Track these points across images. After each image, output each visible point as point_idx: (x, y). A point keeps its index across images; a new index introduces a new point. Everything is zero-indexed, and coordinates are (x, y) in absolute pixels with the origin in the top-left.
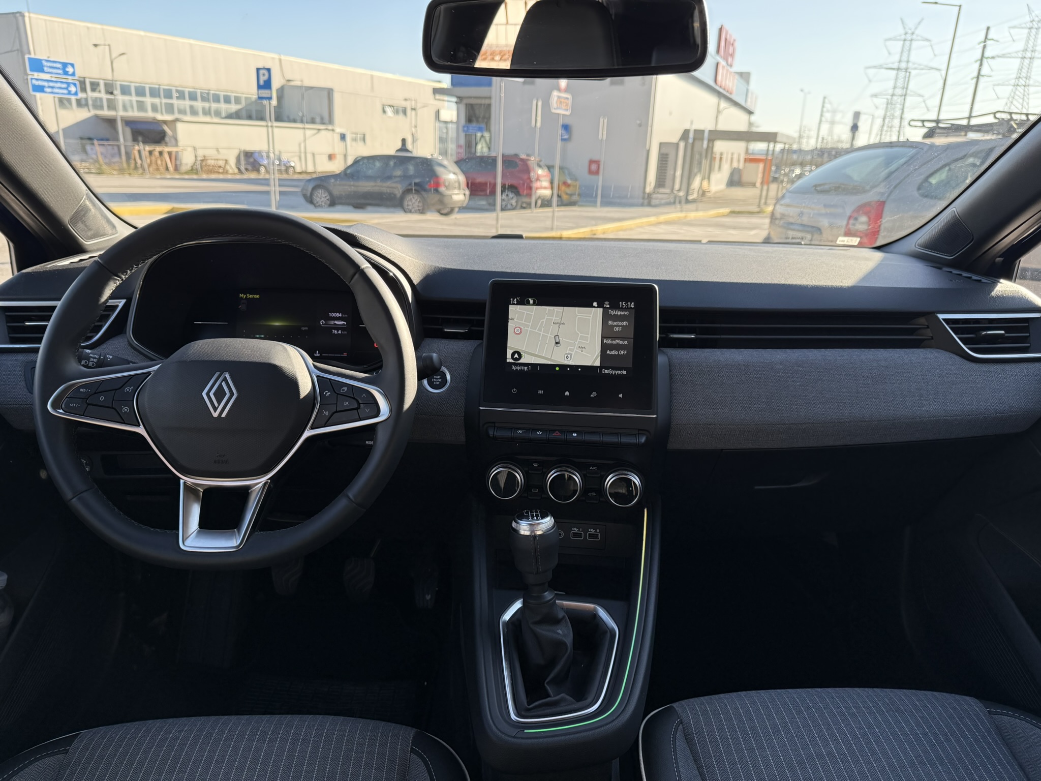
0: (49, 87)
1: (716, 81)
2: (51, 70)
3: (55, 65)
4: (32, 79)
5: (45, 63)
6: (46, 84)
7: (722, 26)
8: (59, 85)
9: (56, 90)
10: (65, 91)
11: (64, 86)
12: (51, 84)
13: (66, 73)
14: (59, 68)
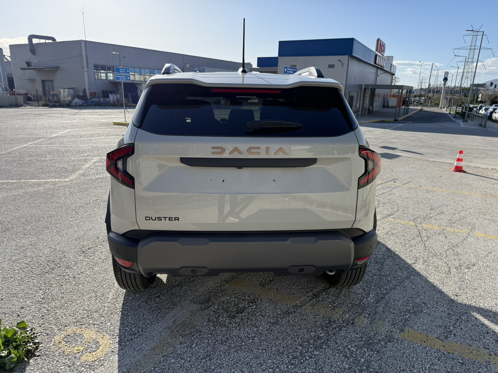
0: (121, 78)
1: (375, 63)
2: (122, 72)
4: (116, 75)
5: (120, 69)
7: (379, 39)
8: (124, 77)
10: (126, 79)
11: (126, 77)
13: (127, 72)
14: (124, 71)
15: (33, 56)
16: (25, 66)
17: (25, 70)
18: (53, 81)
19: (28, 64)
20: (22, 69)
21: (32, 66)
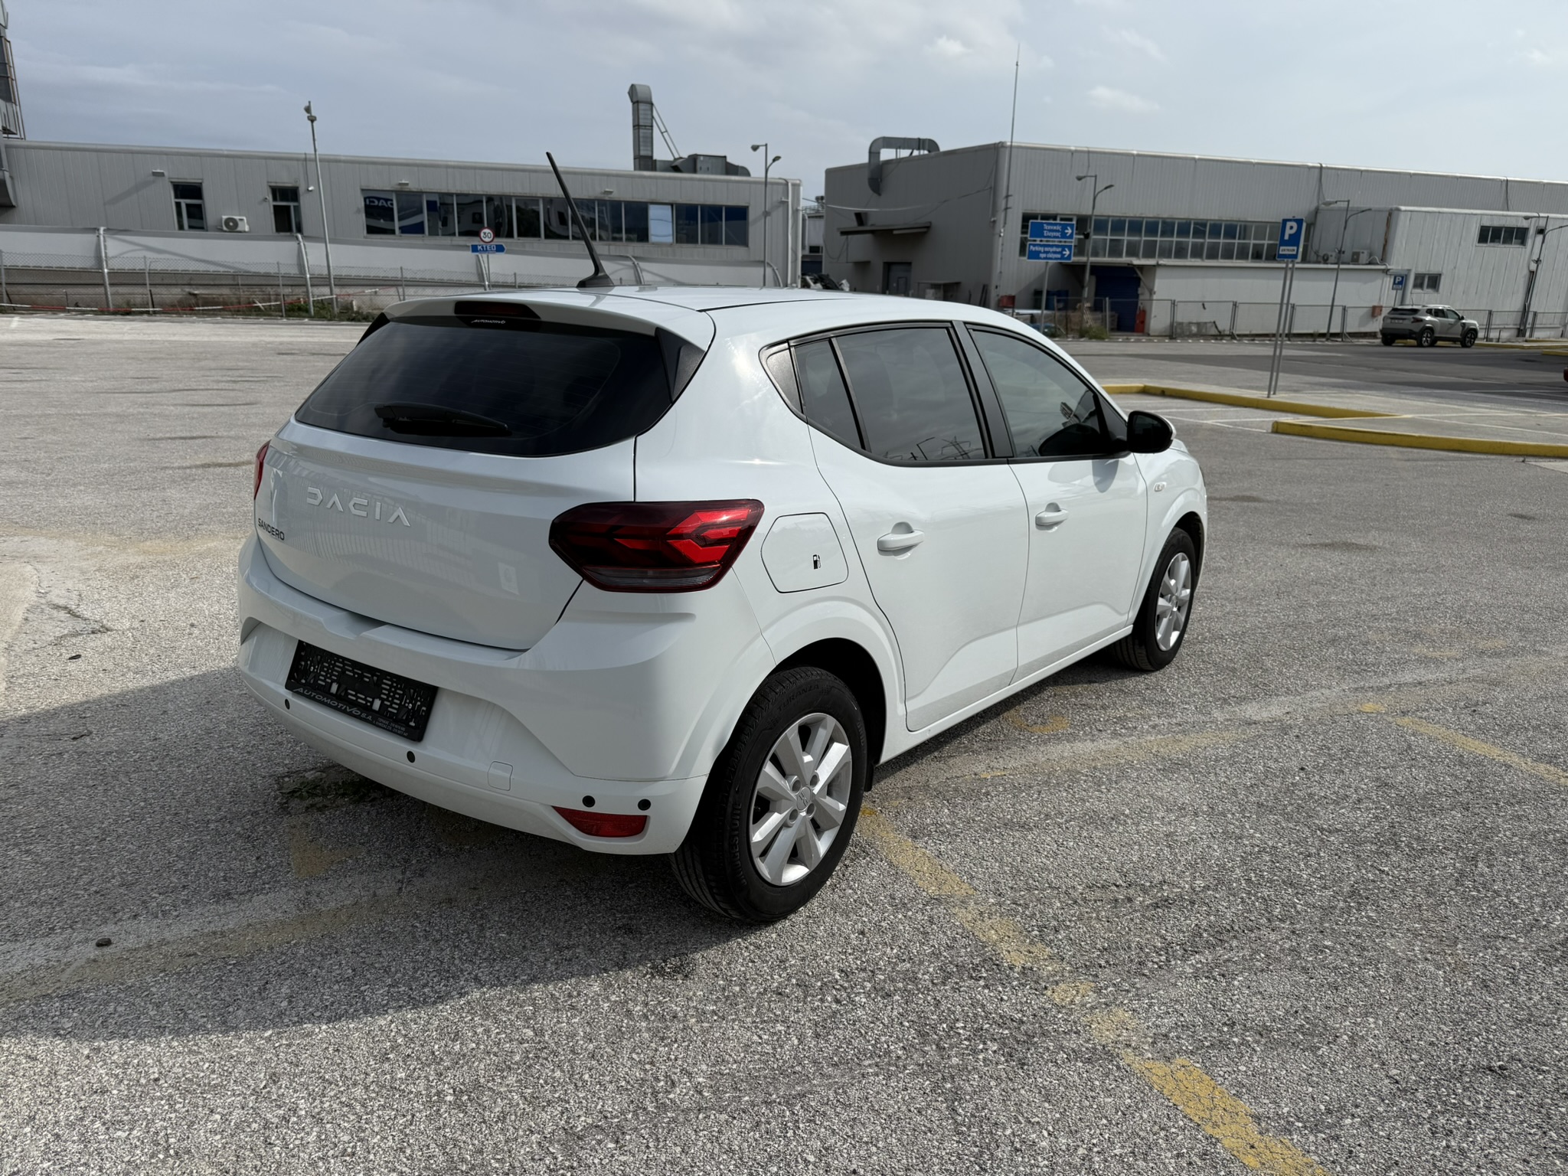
0: (1045, 252)
2: (1049, 234)
3: (1055, 228)
5: (1046, 227)
6: (1042, 249)
8: (1054, 249)
9: (1050, 256)
10: (1059, 256)
11: (1059, 250)
12: (1047, 249)
13: (1064, 235)
14: (1058, 231)
15: (875, 195)
16: (853, 224)
17: (850, 237)
18: (910, 264)
19: (860, 217)
20: (844, 233)
21: (870, 222)
